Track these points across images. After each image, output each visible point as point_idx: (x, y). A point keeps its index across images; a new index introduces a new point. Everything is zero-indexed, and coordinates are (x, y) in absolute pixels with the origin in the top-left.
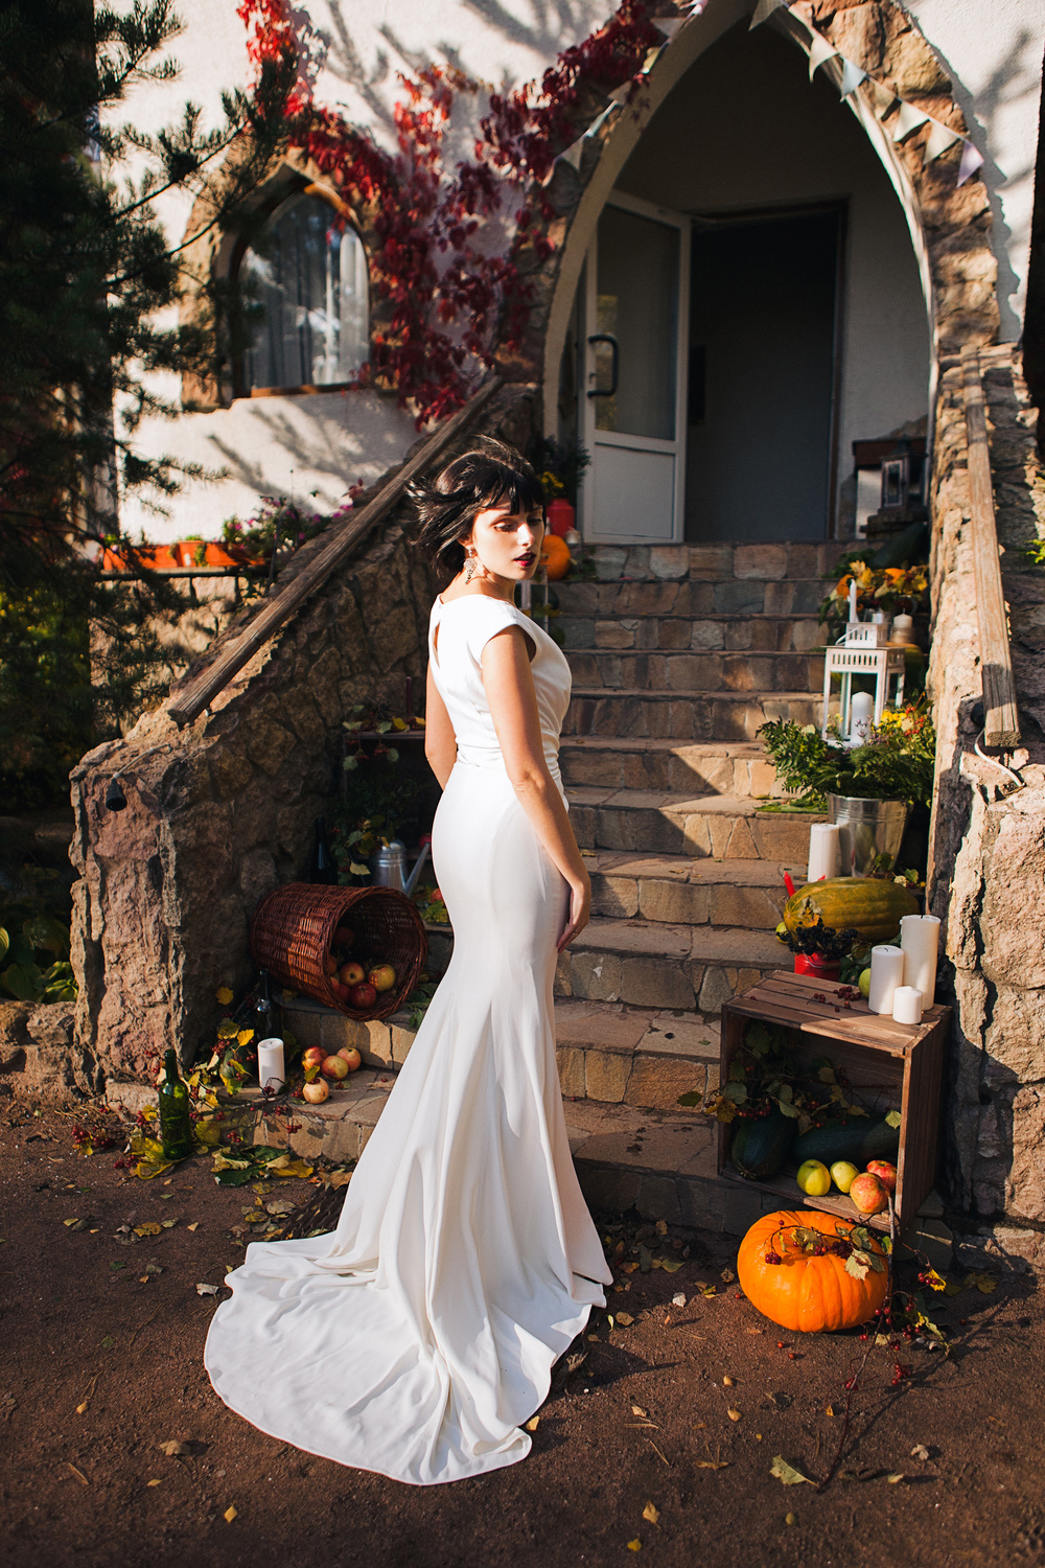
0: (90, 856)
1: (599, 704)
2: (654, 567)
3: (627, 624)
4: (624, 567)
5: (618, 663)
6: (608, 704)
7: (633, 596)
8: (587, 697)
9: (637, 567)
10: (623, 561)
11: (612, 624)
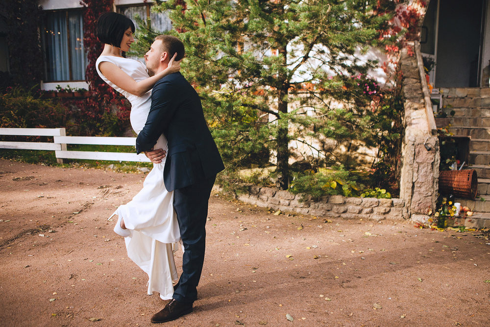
0: (415, 162)
1: (471, 130)
2: (457, 94)
3: (463, 109)
4: (448, 93)
5: (468, 120)
6: (474, 130)
7: (457, 102)
8: (468, 128)
9: (452, 93)
10: (448, 92)
11: (458, 109)
